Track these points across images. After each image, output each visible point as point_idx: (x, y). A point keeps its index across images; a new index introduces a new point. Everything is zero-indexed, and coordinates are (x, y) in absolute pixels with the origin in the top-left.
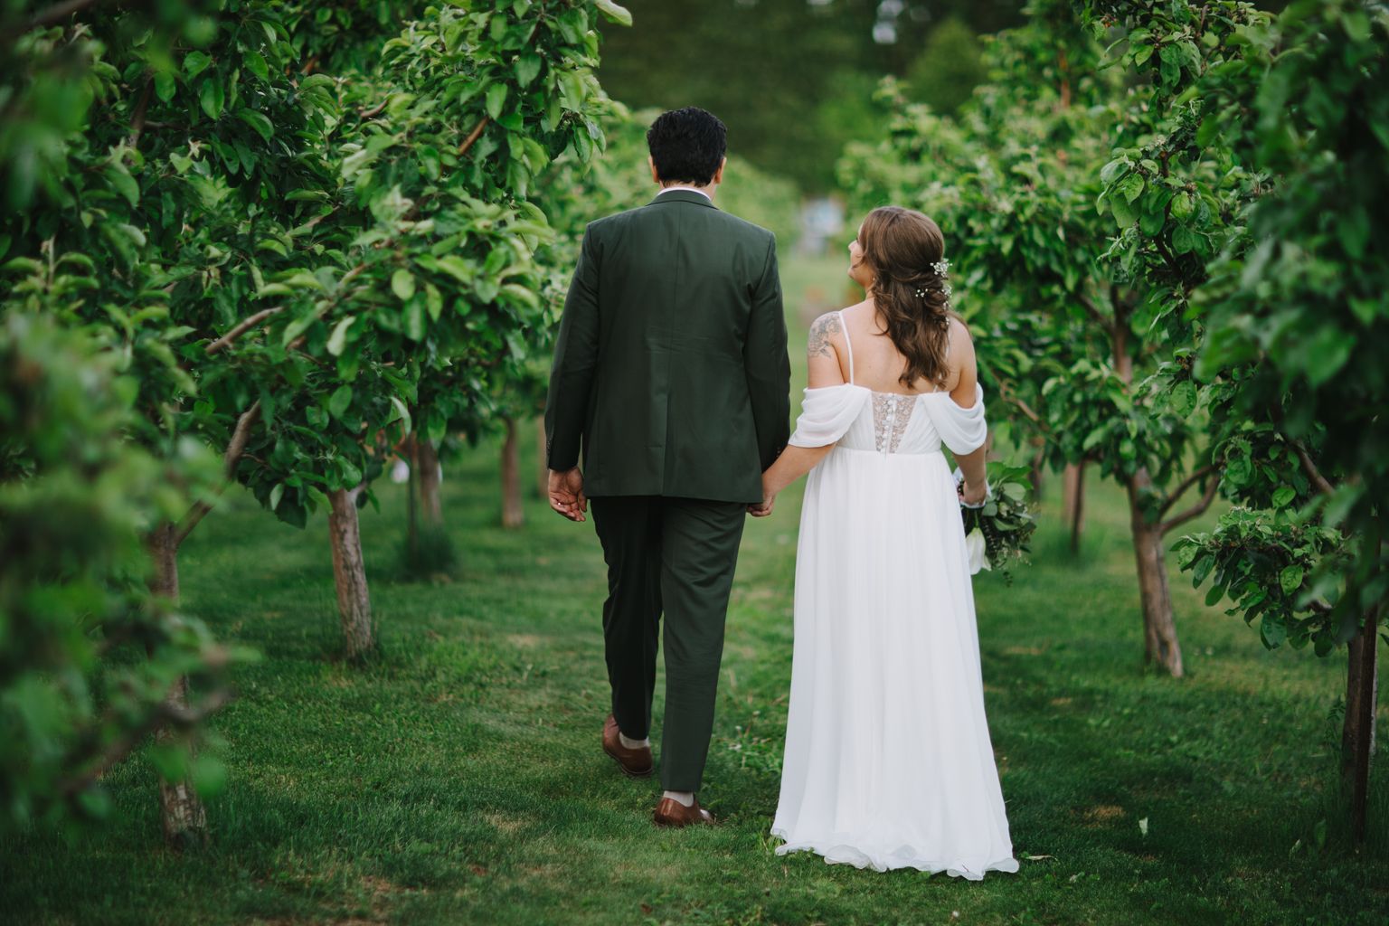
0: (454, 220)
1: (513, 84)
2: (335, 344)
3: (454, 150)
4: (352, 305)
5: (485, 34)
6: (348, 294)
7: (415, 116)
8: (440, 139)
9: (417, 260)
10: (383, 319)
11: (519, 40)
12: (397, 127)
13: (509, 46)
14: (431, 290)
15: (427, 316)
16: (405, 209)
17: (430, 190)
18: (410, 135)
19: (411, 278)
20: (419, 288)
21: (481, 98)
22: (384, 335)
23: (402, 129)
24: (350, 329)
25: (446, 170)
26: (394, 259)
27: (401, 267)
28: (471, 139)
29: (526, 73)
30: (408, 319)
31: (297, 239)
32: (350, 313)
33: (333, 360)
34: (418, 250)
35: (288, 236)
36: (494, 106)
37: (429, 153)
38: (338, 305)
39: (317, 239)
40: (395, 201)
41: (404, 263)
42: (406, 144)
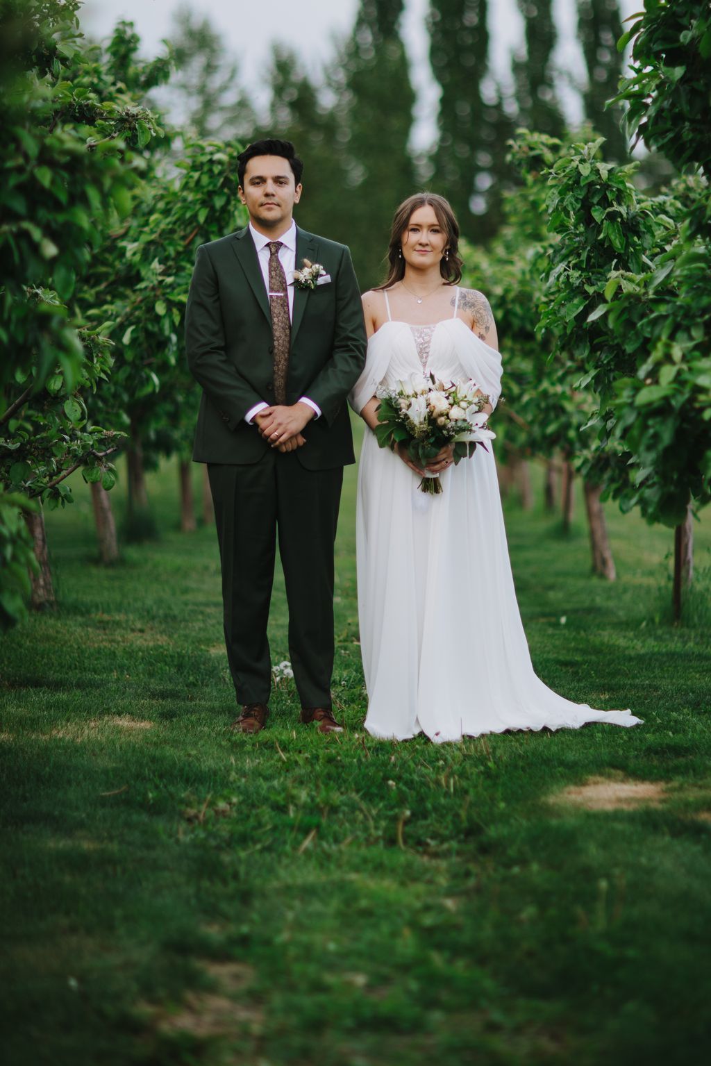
0: (185, 277)
1: (212, 208)
2: (126, 339)
3: (182, 243)
4: (134, 321)
5: (198, 182)
6: (131, 314)
7: (162, 226)
8: (176, 236)
9: (167, 296)
10: (150, 327)
11: (215, 185)
12: (152, 232)
13: (211, 188)
14: (175, 311)
15: (172, 323)
16: (161, 270)
17: (170, 263)
18: (160, 235)
19: (164, 305)
20: (169, 310)
21: (195, 216)
22: (149, 334)
23: (155, 232)
24: (133, 332)
25: (178, 253)
26: (155, 296)
27: (159, 300)
28: (191, 237)
29: (219, 202)
30: (163, 325)
31: (98, 294)
32: (132, 324)
33: (124, 346)
34: (168, 290)
35: (93, 291)
36: (202, 219)
37: (170, 244)
38: (126, 320)
39: (108, 293)
40: (156, 265)
41: (161, 297)
42: (158, 240)
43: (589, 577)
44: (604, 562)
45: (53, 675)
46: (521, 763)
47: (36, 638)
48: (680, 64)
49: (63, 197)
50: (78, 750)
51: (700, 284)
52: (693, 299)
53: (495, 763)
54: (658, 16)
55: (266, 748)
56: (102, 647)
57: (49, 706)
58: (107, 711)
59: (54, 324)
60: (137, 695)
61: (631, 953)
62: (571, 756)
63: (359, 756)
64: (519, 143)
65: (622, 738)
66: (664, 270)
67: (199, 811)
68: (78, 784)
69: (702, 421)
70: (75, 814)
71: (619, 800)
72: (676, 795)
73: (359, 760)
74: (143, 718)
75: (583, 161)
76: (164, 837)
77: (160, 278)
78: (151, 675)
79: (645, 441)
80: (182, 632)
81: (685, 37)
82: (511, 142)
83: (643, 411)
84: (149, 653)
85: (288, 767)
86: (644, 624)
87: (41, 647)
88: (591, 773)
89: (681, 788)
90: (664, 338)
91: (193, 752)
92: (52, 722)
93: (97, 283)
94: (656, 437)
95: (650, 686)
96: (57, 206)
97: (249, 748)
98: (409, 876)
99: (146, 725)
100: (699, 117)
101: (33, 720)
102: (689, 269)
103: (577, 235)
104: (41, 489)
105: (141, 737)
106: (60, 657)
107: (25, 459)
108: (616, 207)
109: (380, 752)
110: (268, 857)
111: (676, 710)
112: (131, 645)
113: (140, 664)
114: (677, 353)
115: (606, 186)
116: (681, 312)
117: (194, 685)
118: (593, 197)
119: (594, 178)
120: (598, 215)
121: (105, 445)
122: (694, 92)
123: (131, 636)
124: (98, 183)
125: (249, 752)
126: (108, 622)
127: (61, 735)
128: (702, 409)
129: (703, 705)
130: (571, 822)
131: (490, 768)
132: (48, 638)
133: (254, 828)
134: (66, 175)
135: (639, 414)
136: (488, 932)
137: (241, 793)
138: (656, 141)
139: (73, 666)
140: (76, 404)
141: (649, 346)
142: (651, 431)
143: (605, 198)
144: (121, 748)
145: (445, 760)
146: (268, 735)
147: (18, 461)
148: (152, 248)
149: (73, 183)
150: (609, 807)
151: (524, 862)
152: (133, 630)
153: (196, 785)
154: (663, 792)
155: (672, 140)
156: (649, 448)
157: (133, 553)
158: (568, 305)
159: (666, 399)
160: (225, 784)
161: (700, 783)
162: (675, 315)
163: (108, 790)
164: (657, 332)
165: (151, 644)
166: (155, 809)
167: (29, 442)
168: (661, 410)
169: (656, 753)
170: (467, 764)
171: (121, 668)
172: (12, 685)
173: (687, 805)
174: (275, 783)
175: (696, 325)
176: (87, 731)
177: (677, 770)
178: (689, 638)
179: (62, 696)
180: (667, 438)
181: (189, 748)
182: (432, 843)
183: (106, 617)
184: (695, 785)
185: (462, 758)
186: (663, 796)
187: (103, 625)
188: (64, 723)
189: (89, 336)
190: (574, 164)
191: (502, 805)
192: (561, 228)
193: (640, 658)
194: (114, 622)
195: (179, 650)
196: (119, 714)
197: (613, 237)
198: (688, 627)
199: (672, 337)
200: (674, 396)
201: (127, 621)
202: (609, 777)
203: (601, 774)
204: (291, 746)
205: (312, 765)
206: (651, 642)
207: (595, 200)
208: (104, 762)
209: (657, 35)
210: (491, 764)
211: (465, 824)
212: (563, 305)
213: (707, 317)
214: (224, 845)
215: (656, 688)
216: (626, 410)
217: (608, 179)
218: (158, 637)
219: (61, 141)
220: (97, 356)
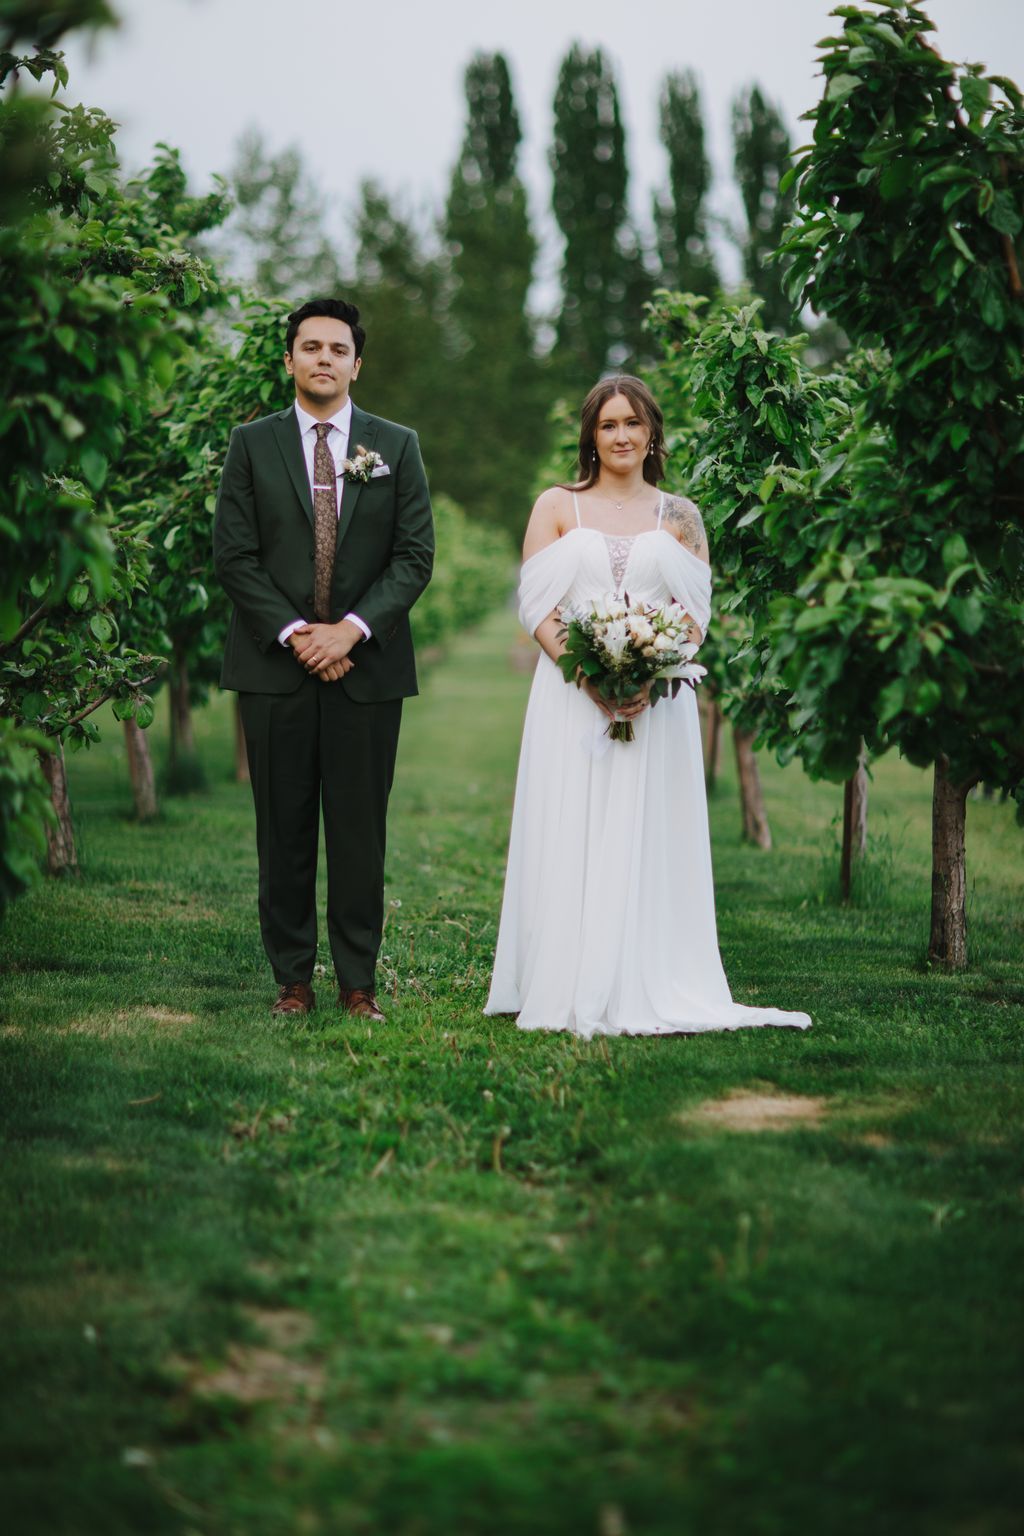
1: (278, 382)
2: (169, 542)
4: (179, 519)
5: (260, 349)
6: (176, 511)
7: (216, 403)
8: (232, 416)
10: (198, 527)
12: (203, 410)
16: (213, 458)
18: (212, 414)
21: (256, 392)
22: (197, 537)
23: (206, 411)
24: (177, 533)
26: (205, 489)
27: (211, 494)
31: (134, 486)
32: (177, 524)
33: (167, 551)
35: (129, 483)
36: (265, 395)
37: (223, 425)
38: (169, 519)
39: (147, 485)
40: (207, 452)
41: (212, 491)
42: (209, 420)
43: (738, 845)
44: (757, 827)
45: (73, 956)
46: (647, 1072)
47: (53, 910)
48: (857, 210)
49: (90, 363)
50: (99, 1048)
51: (878, 483)
52: (868, 502)
53: (616, 1070)
54: (831, 151)
55: (334, 1049)
56: (135, 923)
57: (67, 994)
58: (139, 1001)
59: (77, 521)
60: (176, 982)
61: (778, 1305)
62: (710, 1064)
63: (449, 1060)
64: (658, 306)
65: (773, 1042)
66: (835, 464)
67: (250, 1125)
68: (102, 1090)
69: (877, 652)
70: (98, 1126)
71: (768, 1118)
72: (838, 1114)
73: (449, 1065)
74: (183, 1010)
75: (736, 329)
76: (206, 1157)
77: (212, 468)
78: (194, 958)
79: (806, 675)
80: (233, 905)
81: (863, 177)
82: (648, 305)
83: (805, 639)
84: (193, 931)
85: (360, 1072)
86: (805, 903)
87: (59, 921)
88: (734, 1084)
89: (844, 1105)
90: (832, 549)
91: (244, 1053)
92: (71, 1013)
93: (134, 473)
94: (820, 671)
95: (810, 979)
96: (83, 375)
97: (313, 1048)
98: (508, 1207)
99: (186, 1018)
100: (879, 276)
101: (47, 1010)
102: (864, 465)
103: (728, 421)
104: (61, 726)
105: (180, 1033)
106: (82, 933)
107: (40, 689)
108: (777, 387)
109: (474, 1055)
110: (334, 1183)
111: (841, 1009)
112: (170, 921)
113: (181, 943)
114: (847, 567)
115: (765, 361)
116: (853, 518)
117: (248, 970)
118: (749, 375)
119: (749, 350)
120: (754, 397)
121: (140, 673)
122: (873, 245)
123: (170, 909)
124: (132, 347)
125: (313, 1054)
126: (142, 892)
127: (81, 1029)
128: (877, 638)
129: (874, 1004)
130: (708, 1144)
131: (609, 1077)
132: (68, 911)
133: (318, 1147)
134: (93, 336)
135: (799, 643)
136: (602, 1278)
137: (302, 1103)
138: (826, 305)
139: (98, 945)
140: (105, 621)
141: (813, 559)
142: (814, 664)
143: (764, 376)
144: (155, 1046)
145: (555, 1067)
146: (337, 1033)
147: (32, 691)
148: (203, 430)
149: (102, 347)
150: (756, 1127)
151: (648, 1192)
152: (173, 902)
153: (247, 1093)
154: (823, 1109)
155: (846, 305)
156: (811, 685)
157: (175, 807)
158: (716, 508)
159: (833, 624)
160: (283, 1092)
161: (868, 1098)
162: (845, 520)
163: (138, 1097)
164: (822, 541)
165: (195, 920)
166: (196, 1122)
167: (46, 668)
168: (827, 638)
169: (815, 1061)
170: (582, 1072)
171: (158, 948)
172: (23, 968)
173: (851, 1125)
174: (345, 1092)
175: (872, 533)
176: (113, 1025)
177: (840, 1083)
178: (861, 922)
179: (84, 982)
180: (833, 672)
181: (239, 1047)
182: (537, 1168)
183: (140, 886)
184: (862, 1101)
185: (575, 1064)
186: (822, 1115)
187: (136, 896)
188: (86, 1015)
189: (122, 537)
190: (726, 333)
191: (624, 1123)
192: (709, 412)
193: (799, 945)
194: (149, 891)
195: (229, 927)
196: (154, 1005)
197: (774, 425)
198: (859, 907)
199: (841, 548)
200: (842, 620)
201: (166, 891)
202: (757, 1089)
203: (747, 1087)
204: (366, 1046)
205: (391, 1070)
206: (813, 926)
207: (752, 379)
208: (136, 1064)
209: (827, 174)
210: (611, 1072)
211: (577, 1145)
212: (709, 507)
213: (885, 523)
214: (279, 1166)
215: (818, 982)
216: (783, 638)
217: (769, 352)
218: (204, 910)
219: (88, 295)
220: (131, 562)
